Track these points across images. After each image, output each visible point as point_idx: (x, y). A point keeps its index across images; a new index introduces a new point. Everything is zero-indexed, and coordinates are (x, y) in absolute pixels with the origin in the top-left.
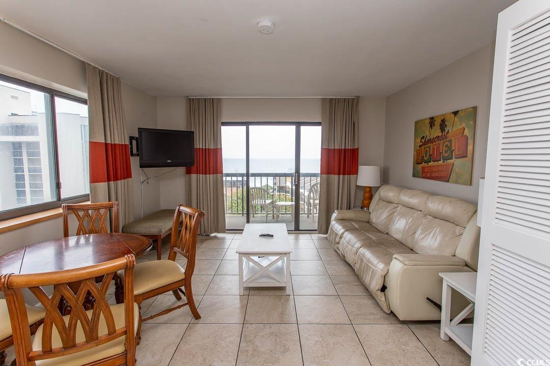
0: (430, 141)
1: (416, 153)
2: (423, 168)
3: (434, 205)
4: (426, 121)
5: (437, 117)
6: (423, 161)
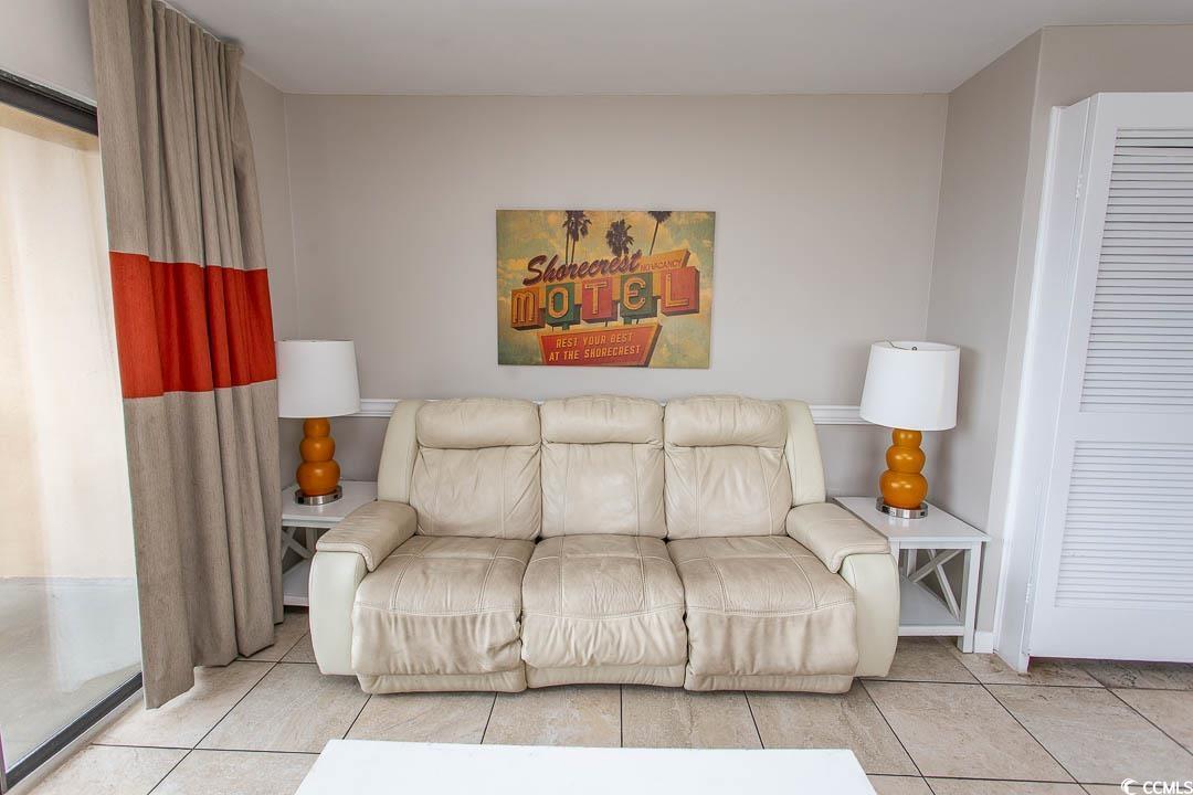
0: (572, 270)
1: (508, 300)
2: (547, 340)
4: (553, 217)
5: (592, 212)
6: (542, 318)
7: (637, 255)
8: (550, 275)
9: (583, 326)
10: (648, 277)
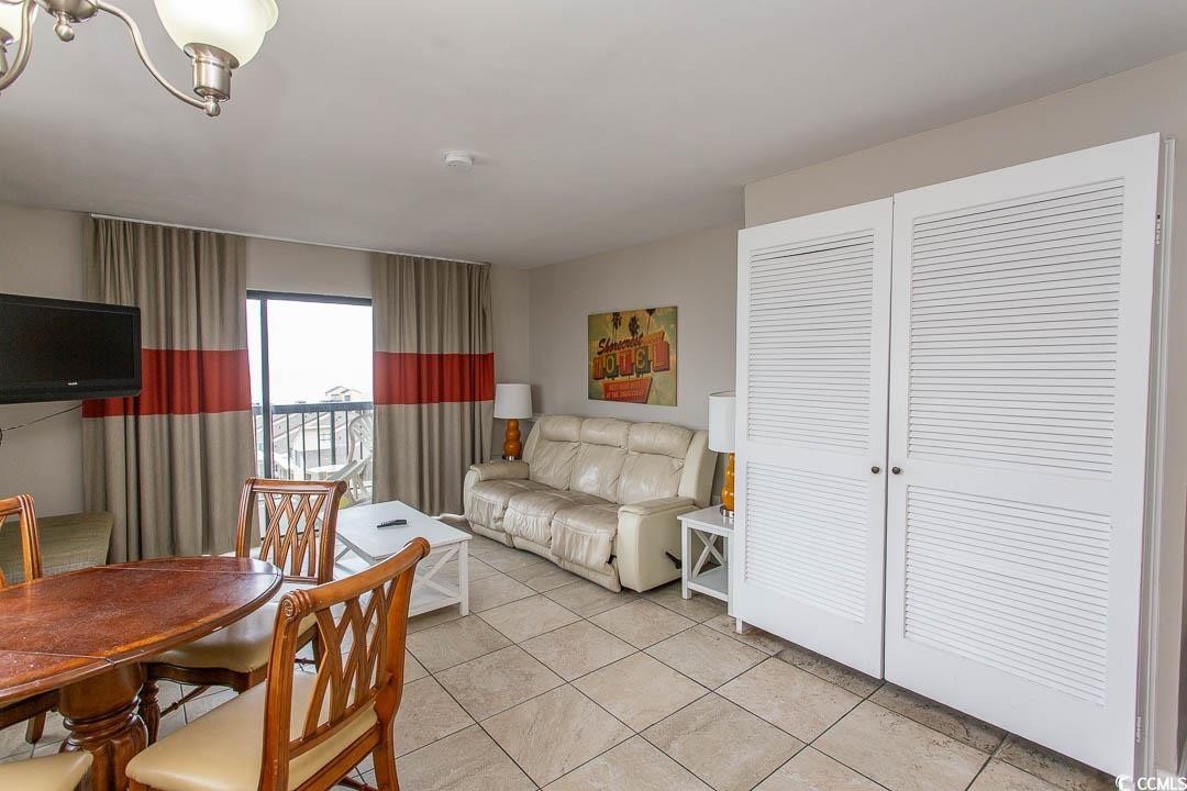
0: (614, 346)
1: (592, 364)
2: (606, 386)
3: (641, 437)
4: (608, 317)
5: (623, 312)
6: (605, 374)
7: (642, 336)
8: (608, 349)
9: (619, 378)
10: (646, 348)
